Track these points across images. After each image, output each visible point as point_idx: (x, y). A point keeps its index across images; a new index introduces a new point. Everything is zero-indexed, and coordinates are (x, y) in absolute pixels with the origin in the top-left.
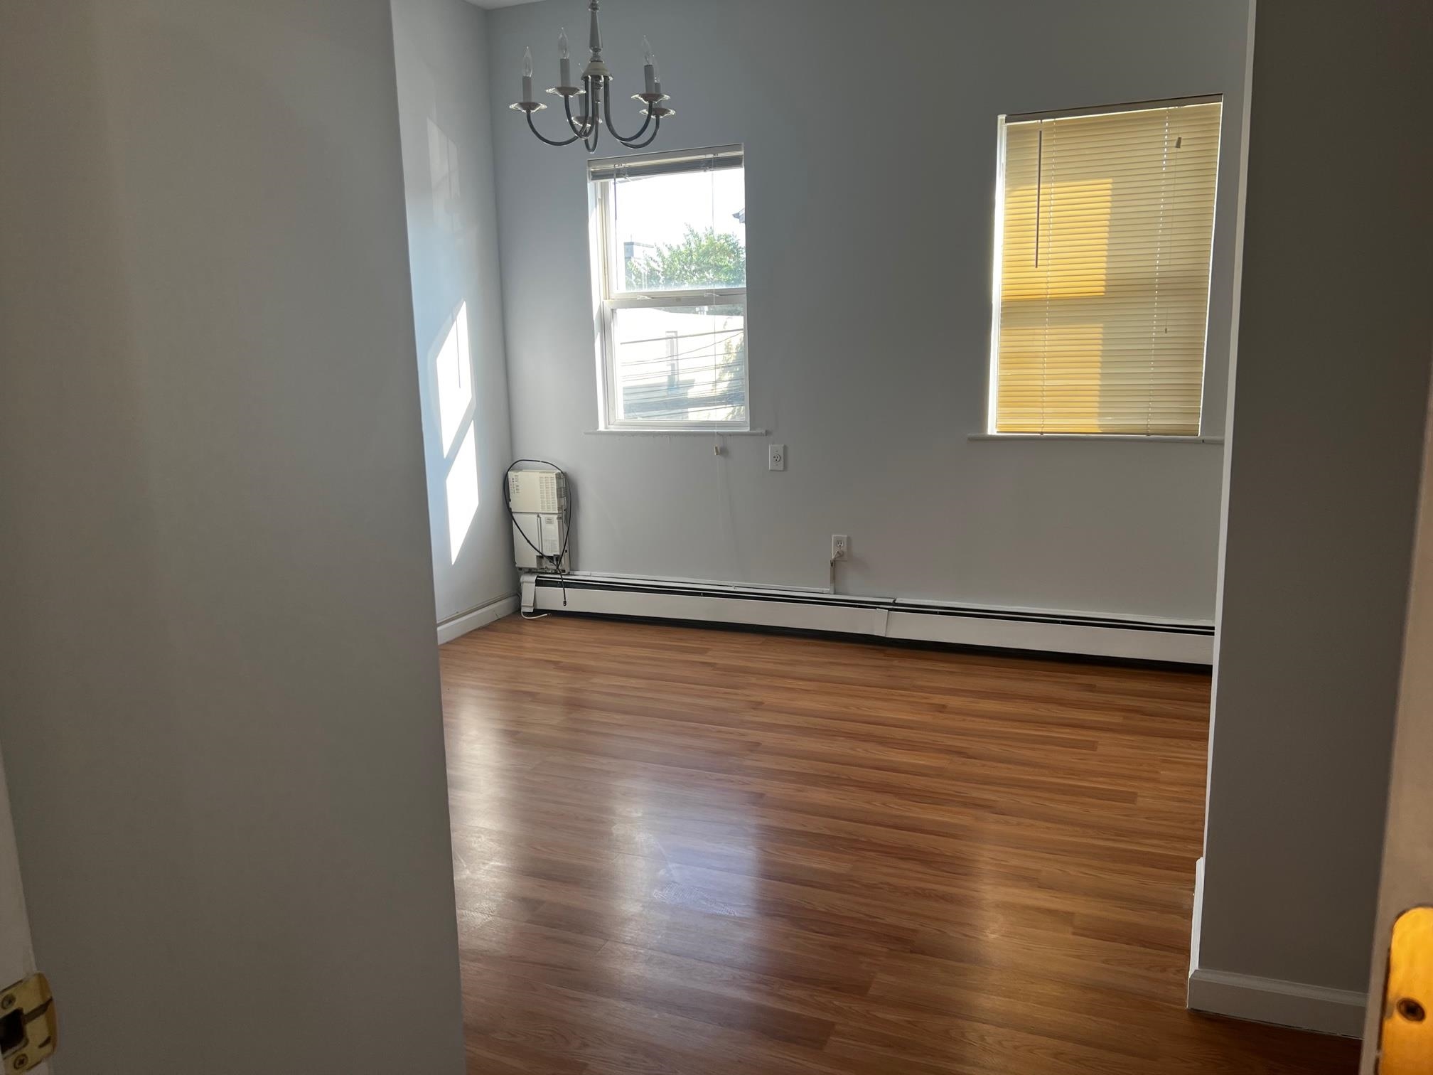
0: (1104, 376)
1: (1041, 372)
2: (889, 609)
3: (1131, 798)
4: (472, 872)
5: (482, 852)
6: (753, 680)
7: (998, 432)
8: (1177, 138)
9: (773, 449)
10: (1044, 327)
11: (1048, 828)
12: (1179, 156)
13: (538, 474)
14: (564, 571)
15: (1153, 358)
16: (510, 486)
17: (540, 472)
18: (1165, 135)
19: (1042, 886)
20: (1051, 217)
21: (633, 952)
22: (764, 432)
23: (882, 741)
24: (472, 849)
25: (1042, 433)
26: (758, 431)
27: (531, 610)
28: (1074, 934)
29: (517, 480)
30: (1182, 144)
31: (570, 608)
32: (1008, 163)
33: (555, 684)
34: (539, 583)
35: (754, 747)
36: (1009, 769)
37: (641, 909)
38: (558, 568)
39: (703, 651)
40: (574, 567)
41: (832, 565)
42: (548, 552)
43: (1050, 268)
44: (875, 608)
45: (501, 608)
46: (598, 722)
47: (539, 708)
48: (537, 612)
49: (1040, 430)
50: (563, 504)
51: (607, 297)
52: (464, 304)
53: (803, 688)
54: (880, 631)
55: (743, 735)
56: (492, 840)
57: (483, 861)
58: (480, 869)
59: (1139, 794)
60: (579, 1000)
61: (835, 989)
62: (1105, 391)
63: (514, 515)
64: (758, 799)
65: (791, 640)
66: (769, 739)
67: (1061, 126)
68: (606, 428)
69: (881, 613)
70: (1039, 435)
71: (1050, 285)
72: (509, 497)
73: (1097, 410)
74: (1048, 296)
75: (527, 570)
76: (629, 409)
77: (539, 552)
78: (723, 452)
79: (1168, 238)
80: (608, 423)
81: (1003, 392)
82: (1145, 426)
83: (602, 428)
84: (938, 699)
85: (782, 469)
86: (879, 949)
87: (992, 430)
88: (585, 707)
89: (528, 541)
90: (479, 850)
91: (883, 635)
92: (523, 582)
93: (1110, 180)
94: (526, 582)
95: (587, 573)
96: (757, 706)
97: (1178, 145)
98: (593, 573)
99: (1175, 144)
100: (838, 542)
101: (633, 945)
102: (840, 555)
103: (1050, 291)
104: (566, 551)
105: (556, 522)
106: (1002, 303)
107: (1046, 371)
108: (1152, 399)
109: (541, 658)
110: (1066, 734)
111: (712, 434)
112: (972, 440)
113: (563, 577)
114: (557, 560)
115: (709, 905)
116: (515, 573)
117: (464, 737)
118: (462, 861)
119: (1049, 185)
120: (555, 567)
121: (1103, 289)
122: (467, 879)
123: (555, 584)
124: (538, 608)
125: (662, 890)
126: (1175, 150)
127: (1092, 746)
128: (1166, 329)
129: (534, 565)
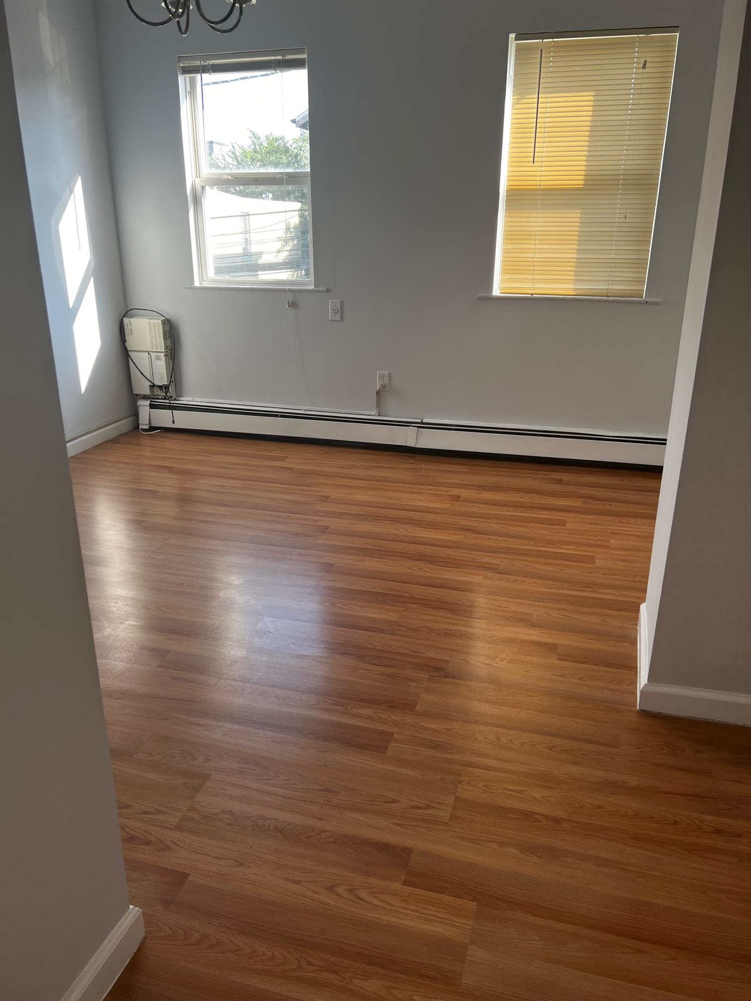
0: (579, 251)
1: (533, 247)
2: (418, 427)
3: (592, 560)
4: (113, 630)
5: (120, 614)
6: (322, 480)
7: (500, 293)
8: (643, 61)
9: (332, 303)
10: (537, 212)
11: (535, 583)
12: (645, 75)
13: (147, 319)
14: (171, 397)
15: (615, 238)
16: (126, 332)
17: (149, 319)
18: (635, 58)
19: (534, 625)
20: (546, 122)
21: (241, 686)
22: (325, 289)
23: (417, 523)
24: (111, 612)
25: (532, 294)
26: (321, 289)
27: (147, 427)
28: (558, 659)
29: (131, 325)
30: (647, 66)
31: (177, 426)
32: (515, 75)
33: (169, 484)
34: (152, 406)
35: (324, 530)
36: (506, 541)
37: (246, 653)
38: (166, 395)
39: (282, 459)
40: (179, 394)
41: (377, 394)
42: (158, 383)
43: (544, 164)
44: (408, 426)
45: (124, 425)
46: (206, 513)
47: (158, 502)
48: (152, 428)
49: (531, 292)
50: (168, 344)
51: (198, 175)
52: (80, 179)
53: (358, 485)
54: (411, 444)
55: (316, 521)
56: (126, 605)
57: (121, 621)
58: (119, 627)
59: (596, 557)
60: (202, 725)
61: (391, 707)
62: (579, 262)
63: (130, 353)
64: (329, 568)
65: (349, 450)
66: (335, 523)
67: (557, 46)
68: (200, 284)
69: (412, 430)
70: (530, 295)
71: (542, 178)
72: (125, 338)
73: (573, 278)
74: (541, 187)
75: (142, 396)
76: (218, 271)
77: (151, 382)
78: (293, 305)
79: (632, 143)
80: (201, 280)
81: (504, 262)
82: (606, 290)
83: (197, 283)
84: (455, 492)
85: (339, 319)
86: (423, 676)
87: (496, 292)
88: (195, 502)
89: (142, 374)
90: (117, 612)
91: (414, 446)
92: (139, 406)
93: (592, 93)
94: (142, 406)
95: (190, 399)
96: (325, 499)
97: (644, 67)
98: (195, 399)
99: (641, 65)
100: (382, 377)
101: (240, 681)
102: (383, 387)
103: (542, 183)
104: (172, 382)
105: (163, 358)
106: (507, 191)
107: (538, 246)
108: (613, 269)
109: (158, 464)
110: (545, 515)
111: (285, 290)
112: (481, 299)
113: (171, 402)
114: (165, 389)
115: (297, 648)
116: (134, 398)
117: (100, 526)
118: (104, 621)
119: (546, 96)
120: (164, 394)
121: (582, 182)
122: (109, 635)
123: (165, 407)
124: (153, 425)
125: (260, 638)
126: (642, 70)
127: (562, 523)
128: (626, 216)
129: (147, 392)
